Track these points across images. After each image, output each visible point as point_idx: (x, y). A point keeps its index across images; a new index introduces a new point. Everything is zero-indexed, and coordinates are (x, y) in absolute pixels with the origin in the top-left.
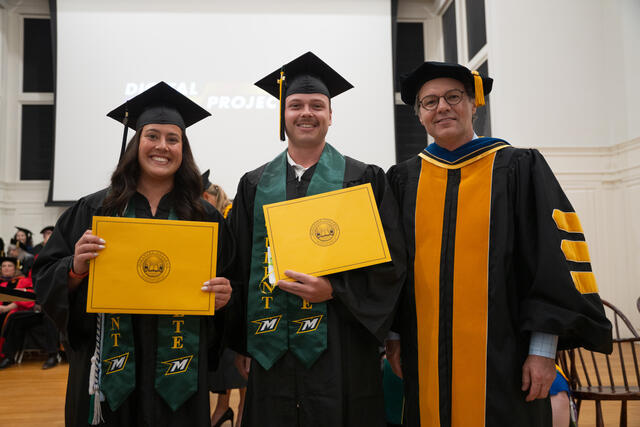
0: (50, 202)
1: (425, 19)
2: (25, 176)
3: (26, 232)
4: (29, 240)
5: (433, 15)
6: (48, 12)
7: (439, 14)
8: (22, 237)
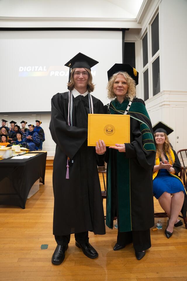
1: (135, 41)
5: (139, 40)
7: (141, 39)
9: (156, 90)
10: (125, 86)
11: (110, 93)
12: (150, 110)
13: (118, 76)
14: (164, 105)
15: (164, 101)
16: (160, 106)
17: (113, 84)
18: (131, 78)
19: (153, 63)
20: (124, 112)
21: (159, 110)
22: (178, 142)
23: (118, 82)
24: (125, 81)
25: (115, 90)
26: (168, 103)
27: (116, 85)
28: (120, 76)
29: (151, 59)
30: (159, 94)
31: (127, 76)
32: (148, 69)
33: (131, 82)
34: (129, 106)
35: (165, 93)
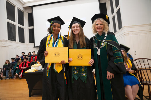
0: (34, 47)
1: (106, 2)
2: (30, 42)
3: (30, 53)
4: (31, 54)
5: (108, 1)
6: (31, 11)
8: (30, 54)
9: (120, 27)
10: (102, 26)
11: (94, 31)
12: (118, 38)
13: (97, 21)
14: (125, 34)
15: (125, 32)
16: (123, 35)
17: (95, 26)
18: (105, 21)
19: (117, 12)
20: (103, 41)
21: (123, 37)
22: (136, 54)
23: (97, 25)
24: (102, 23)
25: (96, 29)
26: (127, 33)
27: (96, 26)
28: (98, 21)
29: (115, 10)
30: (122, 28)
31: (103, 20)
32: (114, 16)
33: (105, 23)
34: (106, 37)
35: (125, 27)
